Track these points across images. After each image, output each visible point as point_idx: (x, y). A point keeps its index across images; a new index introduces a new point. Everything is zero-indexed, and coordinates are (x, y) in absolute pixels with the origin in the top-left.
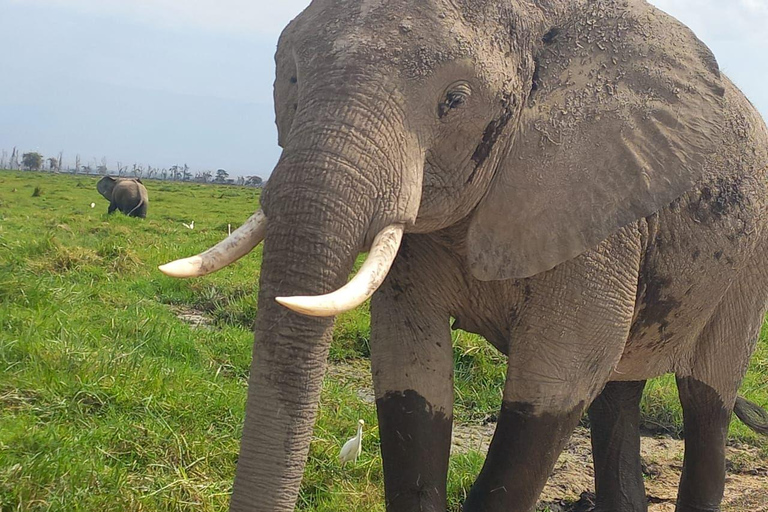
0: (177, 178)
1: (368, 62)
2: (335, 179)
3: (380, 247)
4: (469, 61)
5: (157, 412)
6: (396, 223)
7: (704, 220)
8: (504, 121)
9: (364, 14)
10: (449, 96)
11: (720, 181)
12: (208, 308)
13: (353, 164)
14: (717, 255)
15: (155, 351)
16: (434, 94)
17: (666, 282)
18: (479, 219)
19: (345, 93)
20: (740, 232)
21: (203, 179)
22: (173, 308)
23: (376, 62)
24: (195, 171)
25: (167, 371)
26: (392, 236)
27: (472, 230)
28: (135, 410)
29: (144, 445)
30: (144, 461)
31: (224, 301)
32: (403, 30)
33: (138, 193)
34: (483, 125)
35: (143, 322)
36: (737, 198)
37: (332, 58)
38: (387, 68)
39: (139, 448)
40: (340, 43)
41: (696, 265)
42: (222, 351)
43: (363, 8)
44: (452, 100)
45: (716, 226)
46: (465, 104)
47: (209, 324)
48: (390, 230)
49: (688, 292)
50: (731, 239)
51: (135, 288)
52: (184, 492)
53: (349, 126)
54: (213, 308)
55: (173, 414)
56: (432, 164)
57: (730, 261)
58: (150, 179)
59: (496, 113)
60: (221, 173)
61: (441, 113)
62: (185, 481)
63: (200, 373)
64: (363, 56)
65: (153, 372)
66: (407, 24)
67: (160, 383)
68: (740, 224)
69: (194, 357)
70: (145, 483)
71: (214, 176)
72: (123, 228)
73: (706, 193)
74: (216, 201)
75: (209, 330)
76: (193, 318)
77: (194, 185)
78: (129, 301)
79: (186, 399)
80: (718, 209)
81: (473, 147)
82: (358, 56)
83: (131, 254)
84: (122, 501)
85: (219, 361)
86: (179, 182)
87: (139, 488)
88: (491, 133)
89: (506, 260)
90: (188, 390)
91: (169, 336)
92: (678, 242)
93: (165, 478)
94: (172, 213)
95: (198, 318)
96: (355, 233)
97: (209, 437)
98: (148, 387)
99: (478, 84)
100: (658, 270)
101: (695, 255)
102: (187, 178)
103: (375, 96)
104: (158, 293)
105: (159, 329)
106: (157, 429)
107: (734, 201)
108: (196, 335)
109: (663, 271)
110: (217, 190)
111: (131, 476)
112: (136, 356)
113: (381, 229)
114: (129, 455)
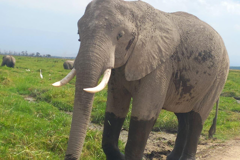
0: (23, 55)
1: (98, 28)
2: (93, 58)
3: (106, 74)
4: (123, 25)
5: (18, 129)
6: (109, 68)
7: (200, 62)
8: (133, 39)
9: (95, 15)
10: (119, 35)
11: (204, 51)
12: (34, 96)
13: (97, 54)
14: (205, 73)
15: (17, 110)
16: (115, 34)
17: (189, 80)
18: (128, 64)
19: (93, 36)
20: (212, 66)
21: (32, 55)
22: (23, 96)
23: (100, 28)
24: (29, 53)
25: (21, 116)
26: (108, 71)
27: (126, 67)
28: (11, 128)
29: (14, 139)
30: (14, 145)
31: (39, 94)
32: (106, 19)
33: (12, 60)
34: (128, 41)
35: (13, 100)
36: (210, 56)
37: (89, 28)
38: (103, 29)
39: (12, 140)
40: (90, 24)
41: (198, 75)
42: (39, 109)
43: (95, 14)
44: (120, 35)
45: (204, 64)
46: (123, 36)
47: (35, 101)
48: (108, 70)
49: (196, 83)
50: (209, 68)
51: (11, 90)
52: (27, 154)
53: (95, 44)
54: (36, 96)
55: (24, 129)
56: (116, 52)
57: (209, 75)
58: (15, 55)
59: (131, 38)
60: (38, 53)
61: (118, 39)
62: (27, 150)
63: (32, 116)
64: (96, 27)
65: (17, 116)
66: (107, 18)
67: (19, 120)
68: (212, 64)
69: (30, 112)
70: (15, 151)
71: (35, 54)
72: (6, 71)
73: (200, 55)
74: (36, 62)
75: (34, 103)
76: (30, 99)
77: (29, 57)
78: (8, 94)
79: (27, 124)
80: (204, 59)
81: (126, 46)
82: (95, 27)
83: (9, 79)
84: (7, 157)
85: (38, 113)
86: (24, 56)
87: (13, 153)
88: (130, 43)
89: (134, 75)
90: (28, 122)
91: (22, 105)
92: (191, 69)
93: (21, 150)
94: (22, 66)
95: (31, 99)
96: (99, 71)
97: (35, 136)
98: (15, 121)
99: (126, 30)
100: (185, 77)
101: (197, 72)
102: (27, 55)
103: (101, 37)
104: (18, 91)
105: (18, 103)
106: (18, 134)
107: (209, 57)
108: (30, 105)
109: (186, 77)
110: (36, 59)
111: (10, 149)
112: (11, 111)
113: (106, 70)
114: (9, 143)
